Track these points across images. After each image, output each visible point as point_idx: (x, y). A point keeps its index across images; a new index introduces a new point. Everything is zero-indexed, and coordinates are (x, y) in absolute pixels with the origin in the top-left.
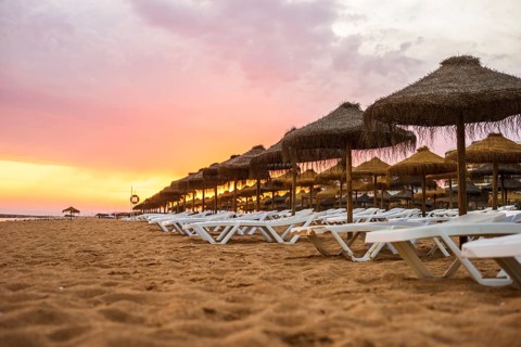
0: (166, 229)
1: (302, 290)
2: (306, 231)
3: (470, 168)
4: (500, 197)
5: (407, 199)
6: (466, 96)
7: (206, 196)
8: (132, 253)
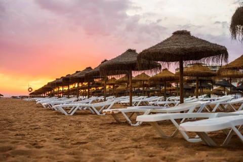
0: (45, 107)
1: (106, 145)
2: (110, 112)
3: (186, 78)
4: (199, 90)
5: (158, 91)
6: (184, 50)
7: (64, 89)
8: (27, 121)
